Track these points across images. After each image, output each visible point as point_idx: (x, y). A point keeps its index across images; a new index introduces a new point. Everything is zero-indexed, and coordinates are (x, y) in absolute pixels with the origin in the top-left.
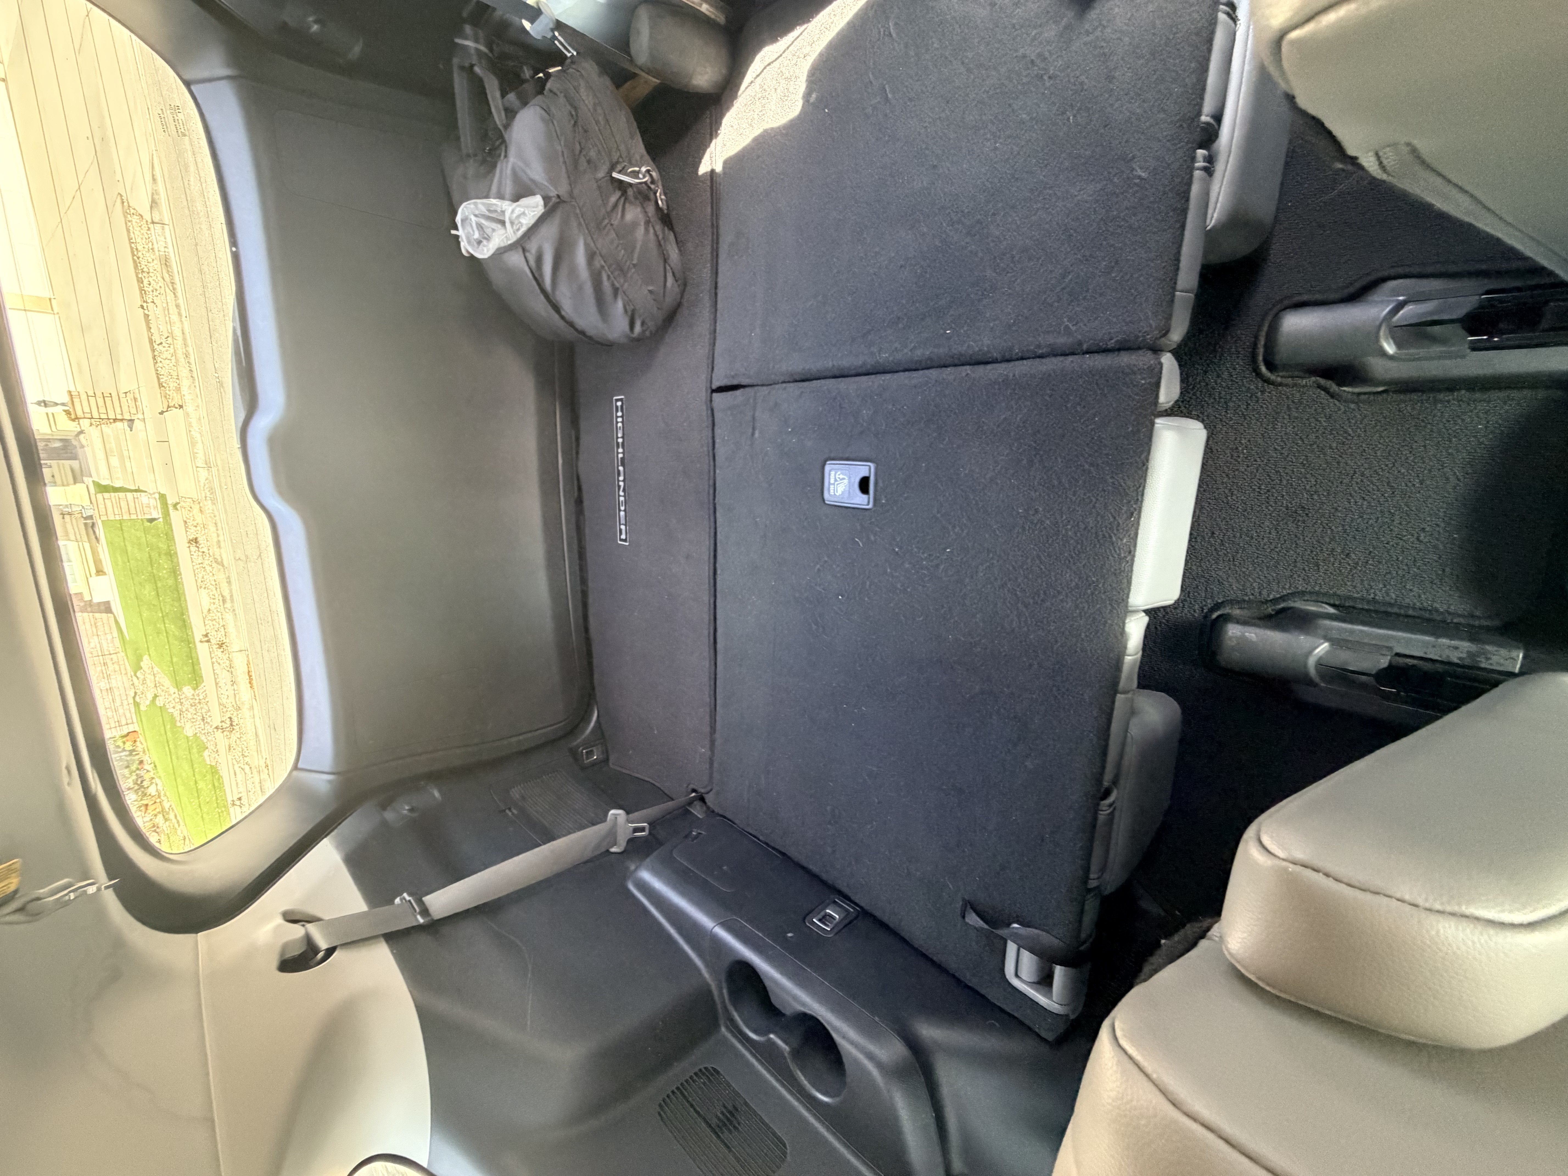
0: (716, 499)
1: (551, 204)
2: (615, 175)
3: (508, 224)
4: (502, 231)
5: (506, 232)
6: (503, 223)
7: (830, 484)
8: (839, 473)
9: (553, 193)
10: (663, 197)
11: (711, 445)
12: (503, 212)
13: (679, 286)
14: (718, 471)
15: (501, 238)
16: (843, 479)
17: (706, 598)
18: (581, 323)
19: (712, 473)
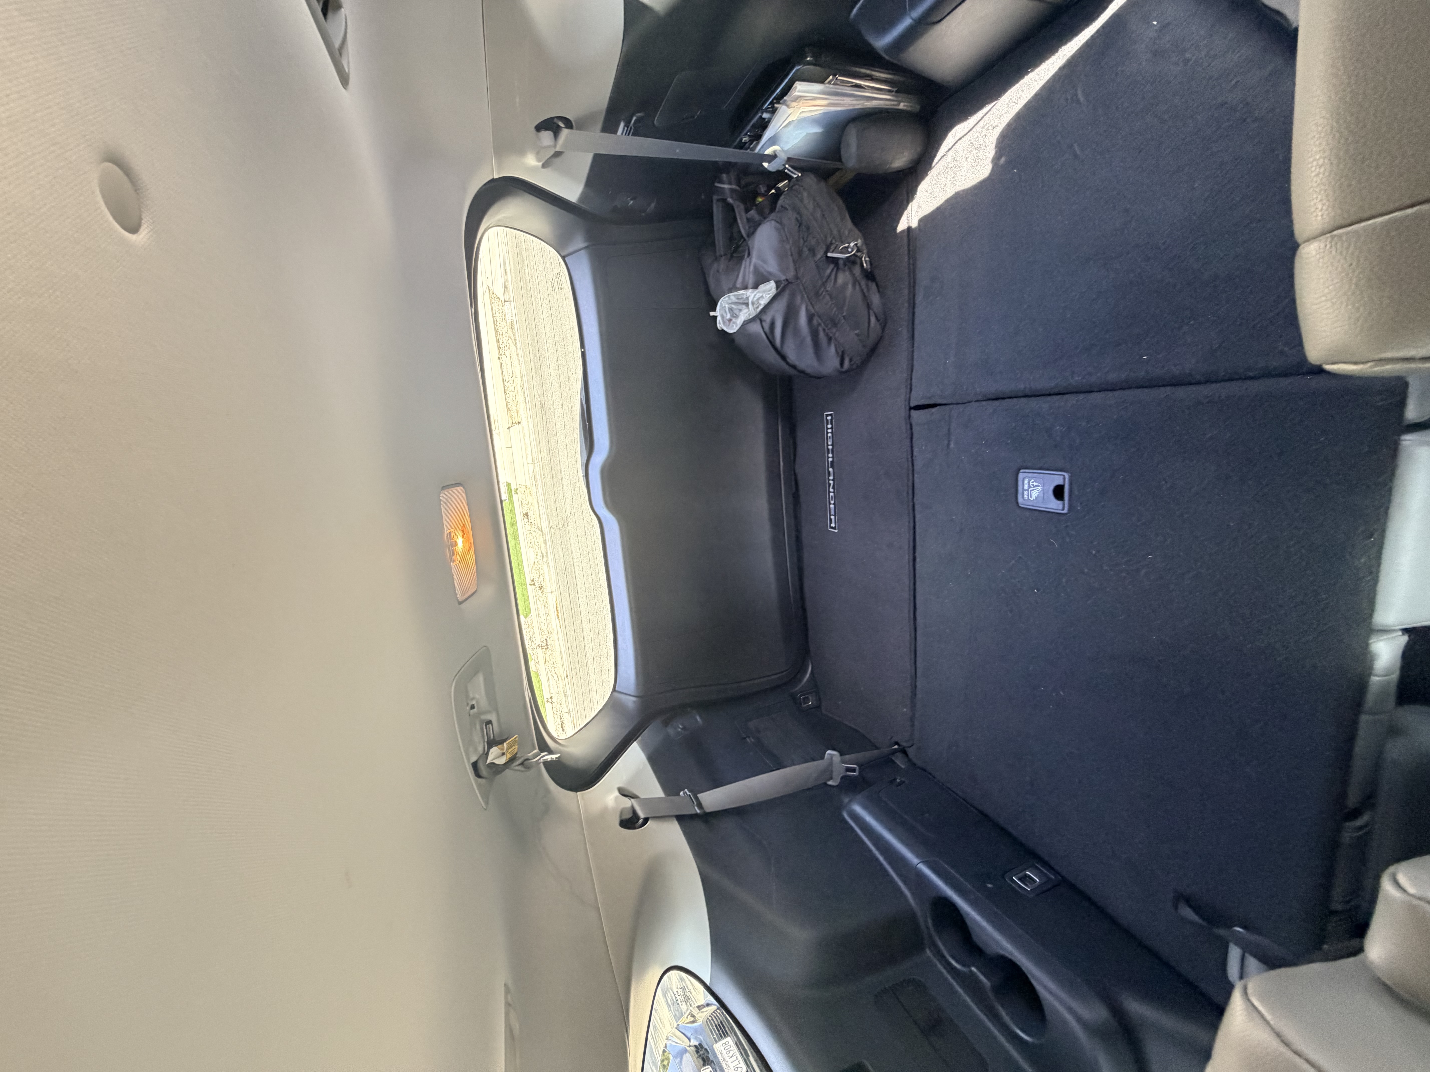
0: (915, 498)
1: (782, 286)
2: (829, 255)
3: (750, 306)
4: (746, 310)
5: (749, 311)
6: (747, 304)
7: (1023, 490)
8: (1033, 480)
9: (783, 278)
10: (867, 259)
11: (909, 453)
12: (747, 298)
13: (880, 324)
14: (916, 476)
15: (744, 315)
16: (1037, 486)
17: (906, 581)
18: (802, 365)
19: (911, 477)
